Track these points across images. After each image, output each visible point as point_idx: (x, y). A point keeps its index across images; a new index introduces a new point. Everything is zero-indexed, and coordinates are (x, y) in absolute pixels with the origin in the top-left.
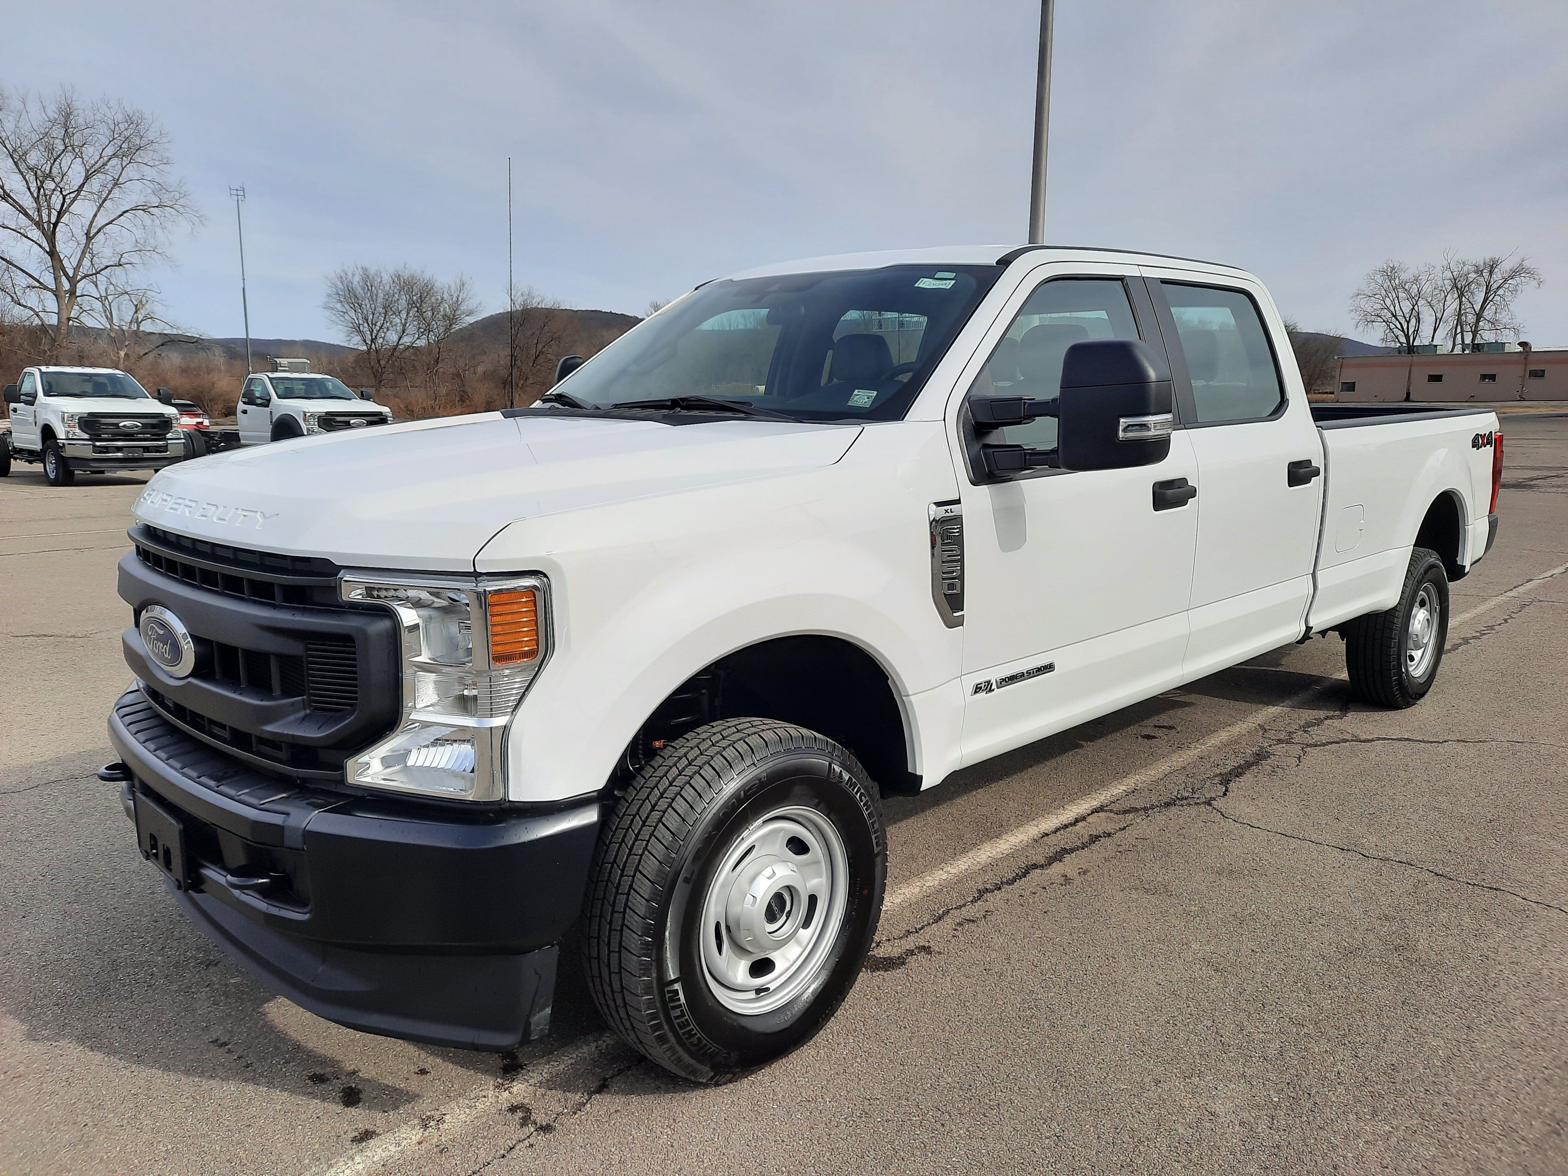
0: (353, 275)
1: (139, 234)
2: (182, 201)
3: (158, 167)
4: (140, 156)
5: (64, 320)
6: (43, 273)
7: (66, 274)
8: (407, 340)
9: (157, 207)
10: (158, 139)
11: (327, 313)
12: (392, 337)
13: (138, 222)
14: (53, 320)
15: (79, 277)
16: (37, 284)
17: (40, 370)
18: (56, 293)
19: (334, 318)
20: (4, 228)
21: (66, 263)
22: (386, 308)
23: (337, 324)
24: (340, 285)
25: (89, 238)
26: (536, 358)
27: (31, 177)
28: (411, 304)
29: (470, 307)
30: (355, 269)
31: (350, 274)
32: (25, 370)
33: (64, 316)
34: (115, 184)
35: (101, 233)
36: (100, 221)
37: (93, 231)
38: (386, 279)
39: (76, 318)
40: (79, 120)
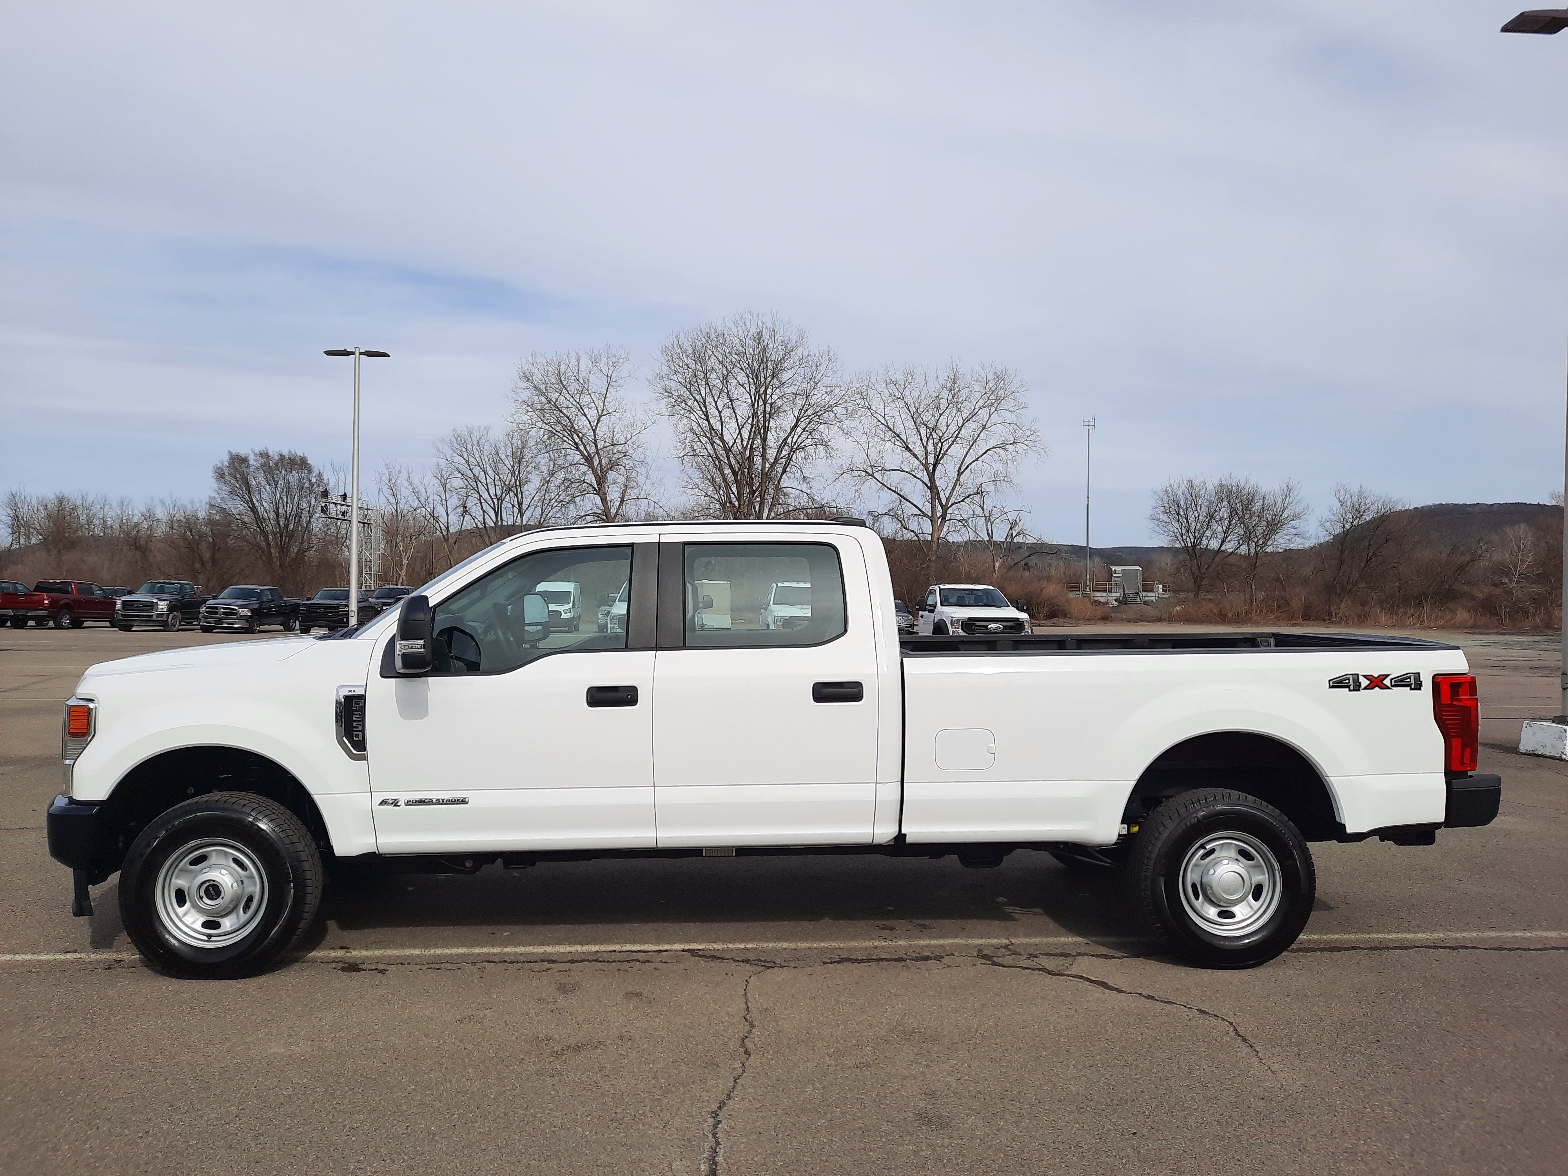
0: (1179, 487)
1: (997, 467)
2: (1032, 438)
3: (1017, 411)
4: (1004, 405)
5: (935, 540)
6: (925, 504)
7: (941, 503)
8: (1229, 547)
9: (1012, 444)
10: (1018, 390)
11: (1152, 525)
12: (1214, 544)
13: (996, 457)
14: (929, 538)
15: (949, 505)
16: (919, 513)
17: (939, 587)
18: (932, 519)
19: (1158, 529)
20: (901, 471)
21: (942, 495)
22: (1211, 516)
23: (1160, 534)
24: (1165, 498)
25: (960, 473)
26: (1367, 561)
27: (923, 431)
28: (1233, 512)
29: (1298, 511)
30: (1181, 482)
31: (1175, 487)
32: (930, 588)
33: (936, 536)
34: (983, 429)
35: (969, 469)
36: (968, 461)
37: (964, 467)
38: (1211, 488)
39: (944, 538)
40: (961, 383)
